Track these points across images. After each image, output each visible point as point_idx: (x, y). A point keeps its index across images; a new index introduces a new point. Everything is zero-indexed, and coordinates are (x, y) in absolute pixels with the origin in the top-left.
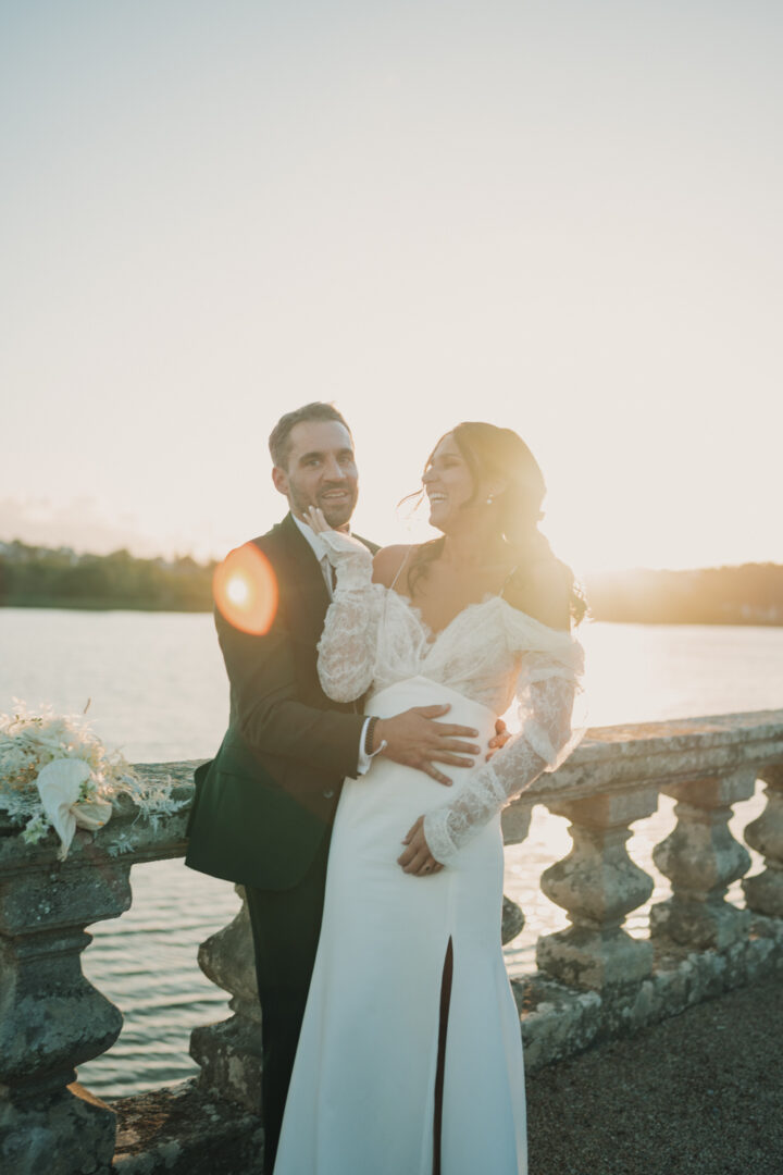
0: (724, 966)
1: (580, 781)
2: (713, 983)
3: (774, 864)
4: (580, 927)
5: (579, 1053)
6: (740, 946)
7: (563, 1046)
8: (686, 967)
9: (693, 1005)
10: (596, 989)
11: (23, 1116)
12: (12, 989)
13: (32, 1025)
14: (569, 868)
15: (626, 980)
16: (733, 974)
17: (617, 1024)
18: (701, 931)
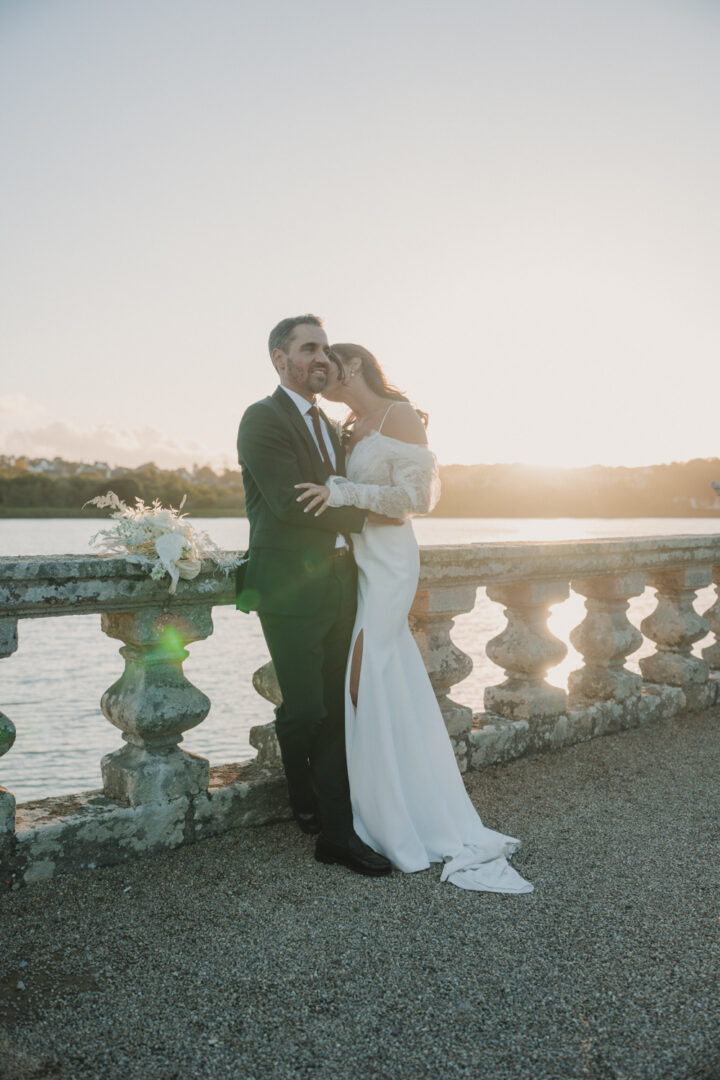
0: (622, 712)
1: (509, 571)
2: (613, 722)
3: (663, 647)
4: (515, 679)
5: (513, 759)
6: (634, 699)
7: (502, 754)
8: (592, 710)
9: (598, 736)
10: (525, 719)
11: (153, 758)
12: (142, 681)
13: (156, 701)
14: (505, 639)
15: (547, 714)
16: (629, 718)
17: (541, 743)
18: (604, 687)
